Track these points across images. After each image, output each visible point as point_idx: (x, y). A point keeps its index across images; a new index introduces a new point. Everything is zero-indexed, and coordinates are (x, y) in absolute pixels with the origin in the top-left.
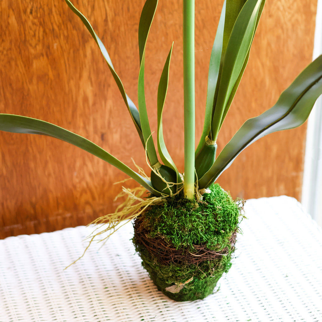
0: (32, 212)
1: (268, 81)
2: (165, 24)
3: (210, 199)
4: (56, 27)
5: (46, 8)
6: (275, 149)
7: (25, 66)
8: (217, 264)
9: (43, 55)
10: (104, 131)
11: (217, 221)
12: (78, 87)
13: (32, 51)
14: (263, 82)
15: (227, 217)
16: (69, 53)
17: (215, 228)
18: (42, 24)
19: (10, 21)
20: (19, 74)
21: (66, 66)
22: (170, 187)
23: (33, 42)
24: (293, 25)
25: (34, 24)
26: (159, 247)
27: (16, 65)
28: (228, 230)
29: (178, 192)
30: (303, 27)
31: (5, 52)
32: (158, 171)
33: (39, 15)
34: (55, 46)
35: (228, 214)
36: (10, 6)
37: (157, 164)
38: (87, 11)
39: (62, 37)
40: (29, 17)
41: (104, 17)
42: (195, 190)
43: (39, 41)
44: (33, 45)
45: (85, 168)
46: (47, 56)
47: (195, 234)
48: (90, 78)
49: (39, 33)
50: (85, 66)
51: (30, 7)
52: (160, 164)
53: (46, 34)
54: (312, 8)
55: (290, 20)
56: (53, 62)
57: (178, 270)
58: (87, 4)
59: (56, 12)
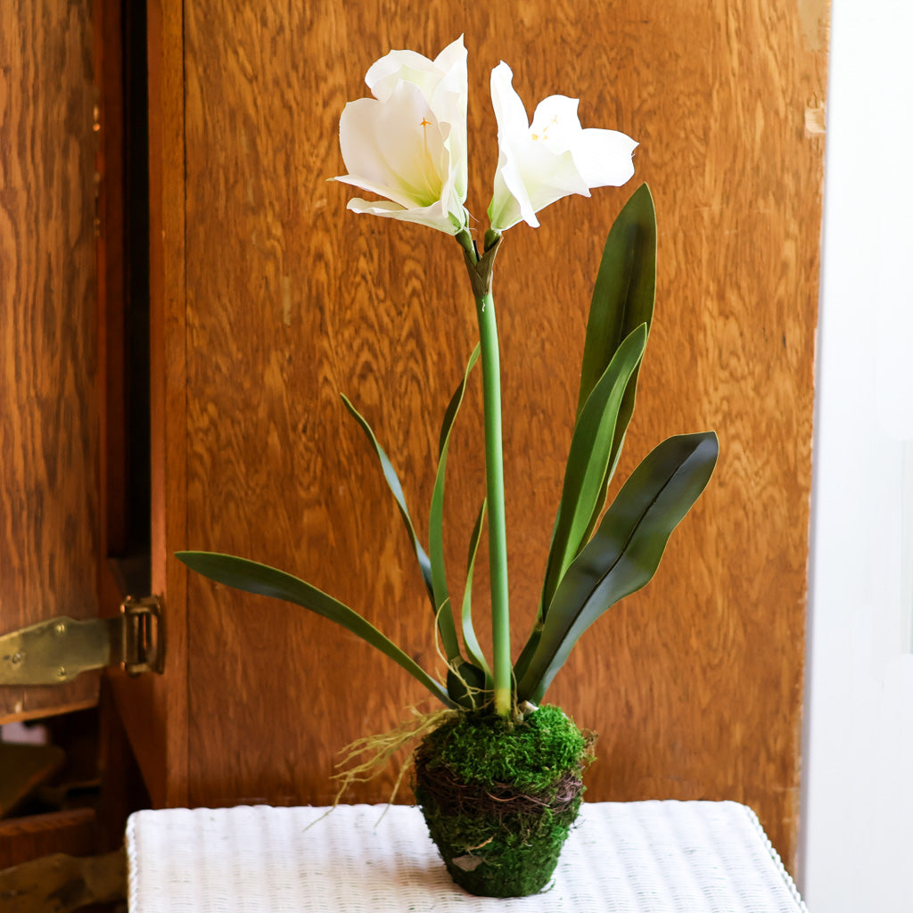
0: (287, 777)
1: (720, 601)
2: (530, 477)
3: (534, 721)
4: (343, 459)
5: (329, 427)
6: (738, 733)
7: (289, 518)
8: (536, 824)
9: (320, 504)
10: (419, 650)
11: (539, 751)
12: (377, 566)
13: (302, 494)
14: (710, 601)
15: (557, 748)
16: (364, 505)
17: (535, 761)
18: (322, 451)
19: (270, 441)
20: (279, 530)
21: (357, 526)
22: (473, 695)
23: (306, 480)
24: (765, 507)
25: (307, 449)
26: (444, 784)
27: (276, 515)
28: (554, 767)
29: (486, 705)
30: (784, 510)
31: (258, 491)
32: (456, 668)
33: (316, 436)
34: (342, 490)
35: (559, 744)
36: (271, 415)
37: (457, 658)
38: (397, 440)
39: (353, 477)
40: (300, 438)
41: (425, 454)
42: (512, 703)
43: (315, 478)
44: (306, 484)
45: (384, 712)
46: (327, 505)
47: (499, 765)
48: (397, 553)
49: (315, 465)
50: (391, 532)
51: (303, 421)
52: (462, 660)
53: (327, 469)
54: (801, 480)
55: (759, 495)
56: (336, 517)
57: (470, 824)
58: (396, 429)
59: (344, 434)
